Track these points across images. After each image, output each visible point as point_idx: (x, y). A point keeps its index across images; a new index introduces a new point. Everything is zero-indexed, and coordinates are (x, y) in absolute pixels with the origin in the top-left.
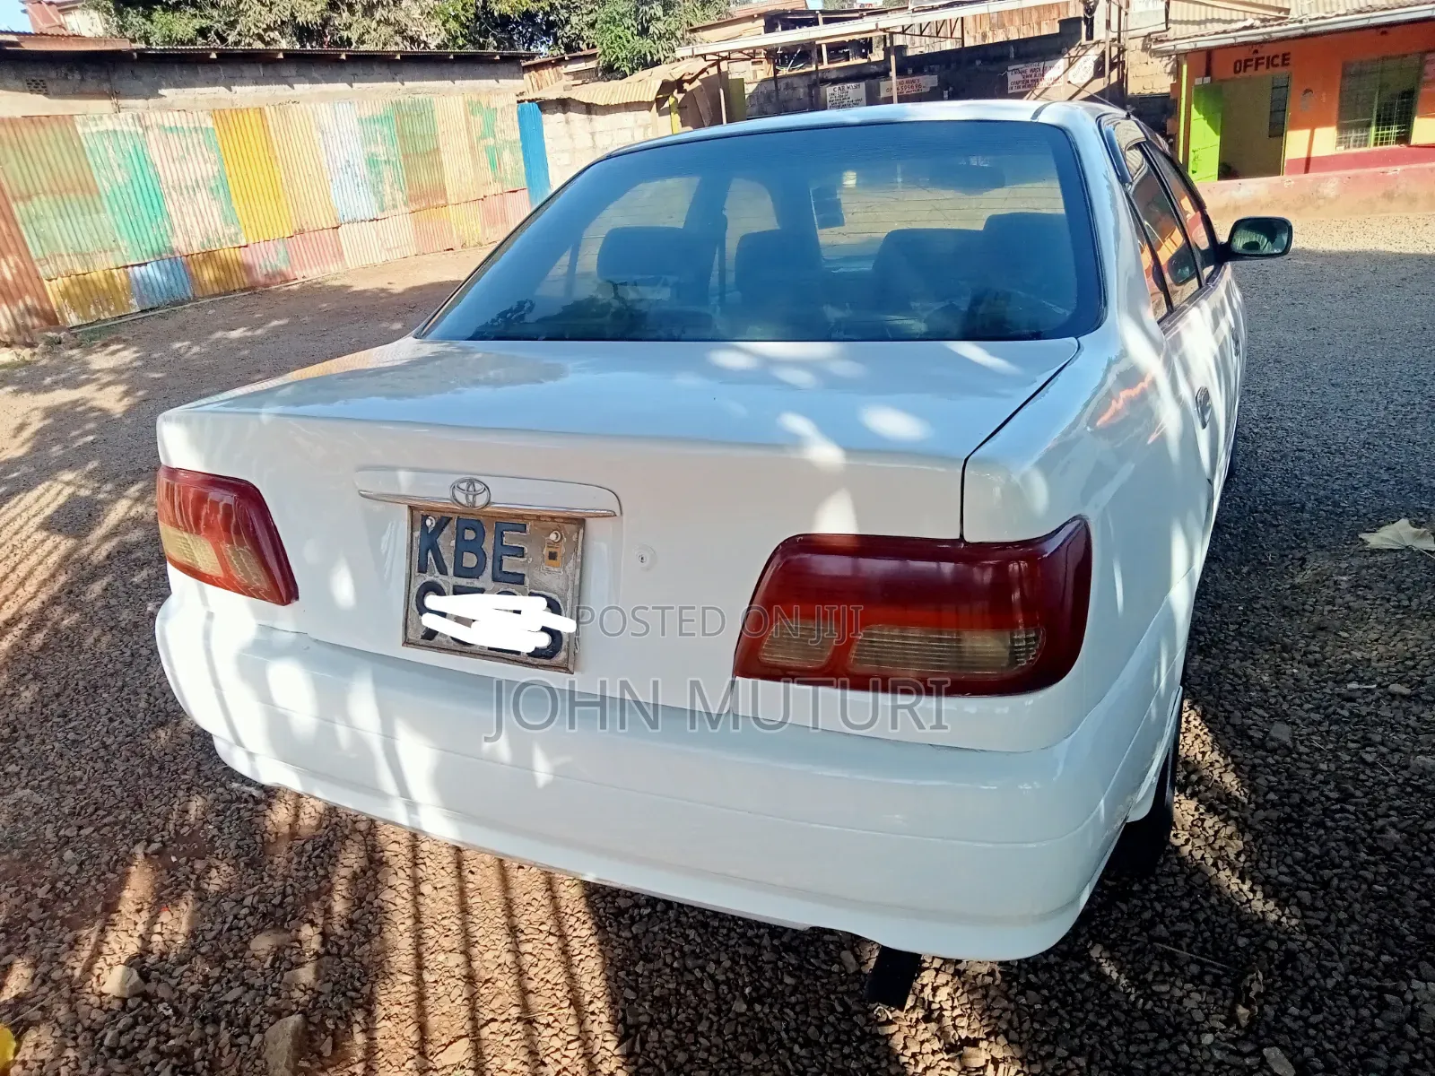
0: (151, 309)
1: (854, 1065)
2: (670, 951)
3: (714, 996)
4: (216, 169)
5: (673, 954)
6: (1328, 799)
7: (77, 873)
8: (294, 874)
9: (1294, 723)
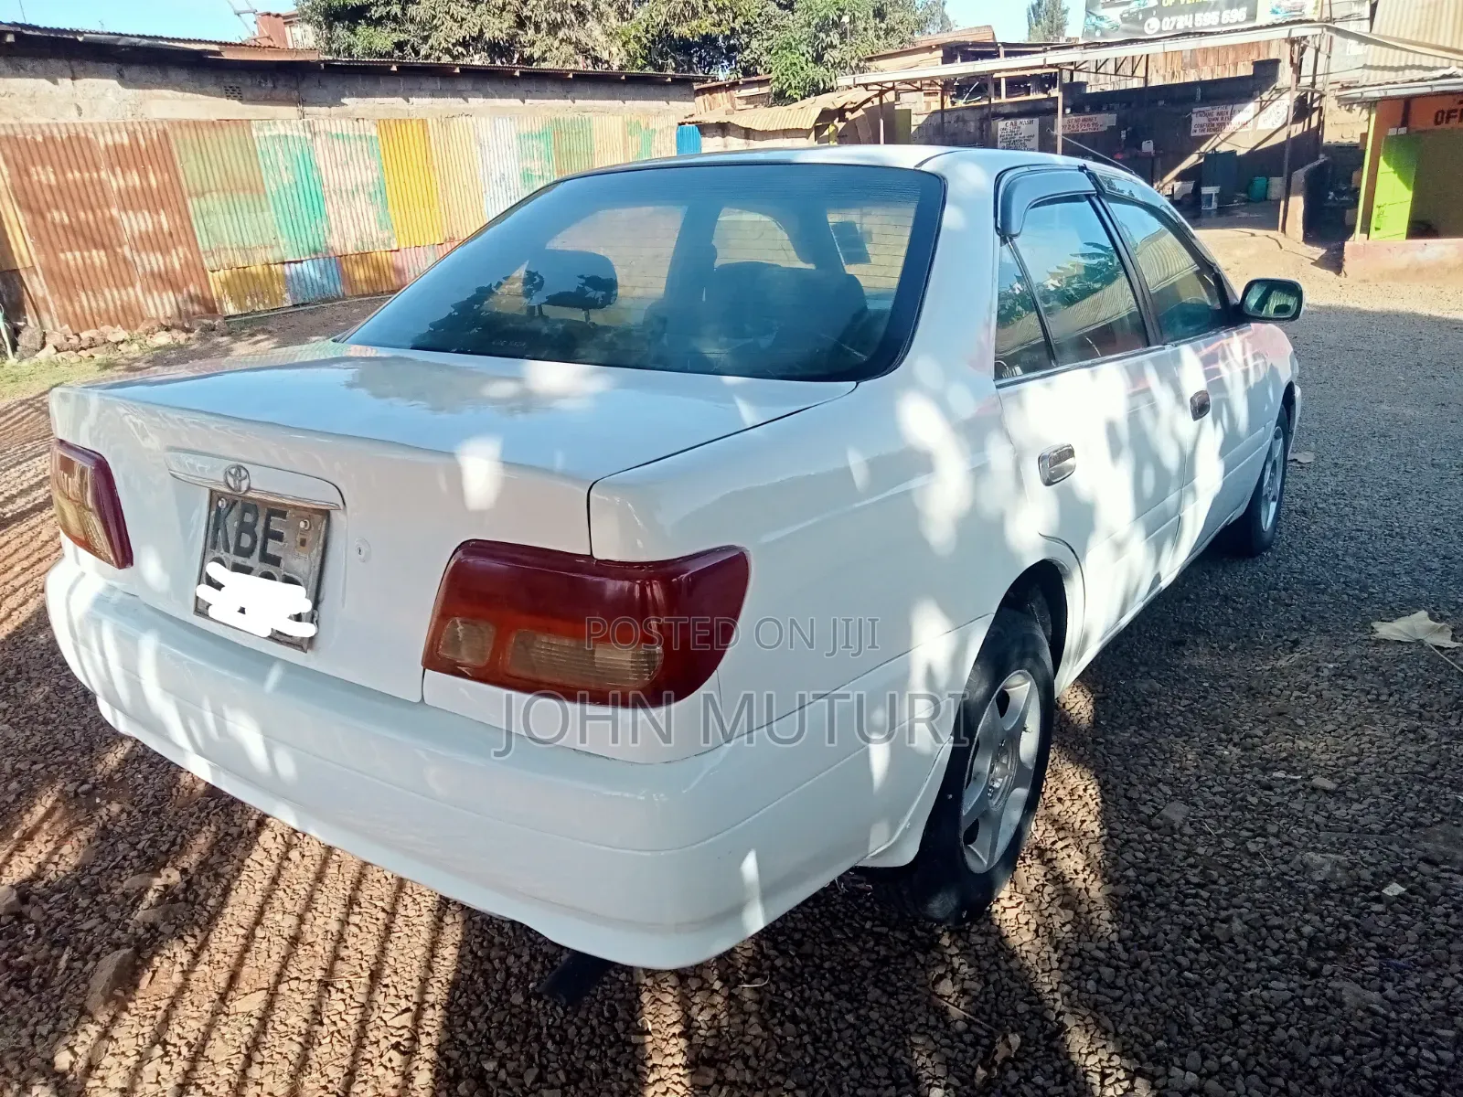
0: (303, 304)
1: (593, 1066)
2: (480, 940)
3: (500, 986)
4: (375, 175)
5: (481, 944)
6: (1188, 882)
7: (14, 802)
8: (190, 826)
9: (1194, 804)
